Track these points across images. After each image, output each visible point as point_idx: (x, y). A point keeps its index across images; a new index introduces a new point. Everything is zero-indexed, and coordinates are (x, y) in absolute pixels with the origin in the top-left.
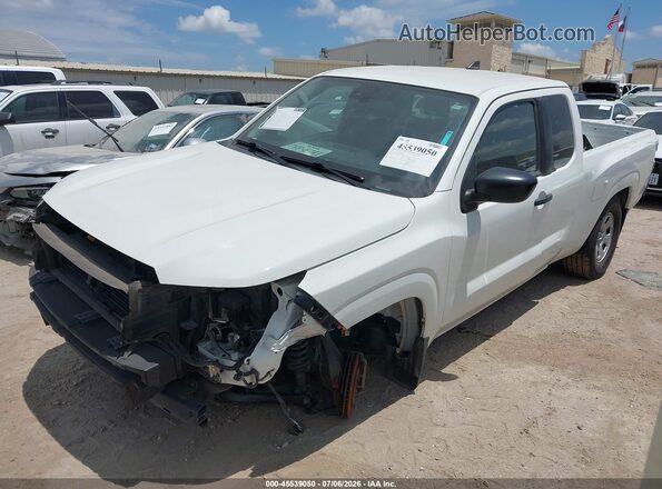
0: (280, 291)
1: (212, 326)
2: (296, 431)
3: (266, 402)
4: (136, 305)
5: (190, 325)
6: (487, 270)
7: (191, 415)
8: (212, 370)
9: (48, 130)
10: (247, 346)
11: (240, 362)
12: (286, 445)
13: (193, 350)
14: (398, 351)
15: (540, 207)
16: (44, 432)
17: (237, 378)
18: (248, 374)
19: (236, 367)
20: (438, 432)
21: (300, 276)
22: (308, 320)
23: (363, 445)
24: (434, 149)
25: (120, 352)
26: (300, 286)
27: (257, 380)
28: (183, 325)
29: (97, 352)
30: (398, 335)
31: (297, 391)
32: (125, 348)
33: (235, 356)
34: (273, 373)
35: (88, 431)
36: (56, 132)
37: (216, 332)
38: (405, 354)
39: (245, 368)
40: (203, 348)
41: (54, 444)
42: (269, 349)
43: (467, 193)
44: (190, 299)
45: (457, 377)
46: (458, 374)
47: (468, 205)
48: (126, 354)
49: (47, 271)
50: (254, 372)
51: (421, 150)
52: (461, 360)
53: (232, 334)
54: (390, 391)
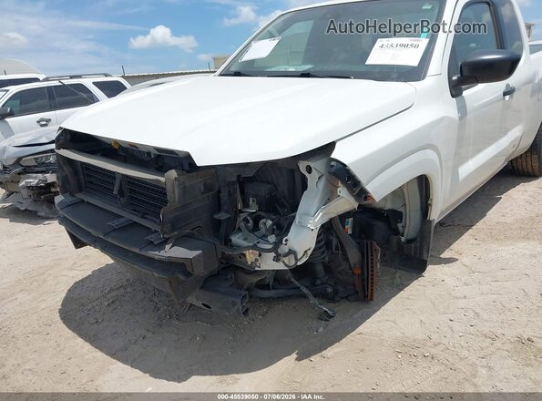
0: (309, 170)
1: (243, 216)
2: (326, 317)
3: (290, 297)
4: (174, 195)
5: (223, 216)
6: (472, 157)
7: (234, 304)
8: (250, 256)
9: (42, 120)
10: (282, 229)
11: (278, 244)
12: (321, 330)
13: (227, 242)
14: (403, 239)
15: (507, 97)
16: (87, 346)
17: (277, 259)
18: (287, 255)
19: (275, 249)
20: (462, 303)
21: (331, 146)
22: (342, 191)
23: (395, 322)
24: (415, 43)
25: (161, 245)
26: (333, 156)
27: (297, 260)
28: (216, 217)
29: (137, 251)
30: (400, 225)
31: (318, 282)
32: (165, 241)
33: (272, 238)
34: (309, 253)
35: (129, 340)
36: (49, 121)
37: (248, 222)
38: (409, 241)
39: (283, 249)
40: (236, 239)
41: (100, 355)
42: (305, 227)
43: (455, 78)
44: (219, 192)
45: (457, 260)
46: (456, 257)
47: (456, 89)
48: (167, 247)
49: (72, 195)
50: (291, 252)
51: (402, 45)
52: (455, 246)
53: (263, 220)
54: (400, 277)
